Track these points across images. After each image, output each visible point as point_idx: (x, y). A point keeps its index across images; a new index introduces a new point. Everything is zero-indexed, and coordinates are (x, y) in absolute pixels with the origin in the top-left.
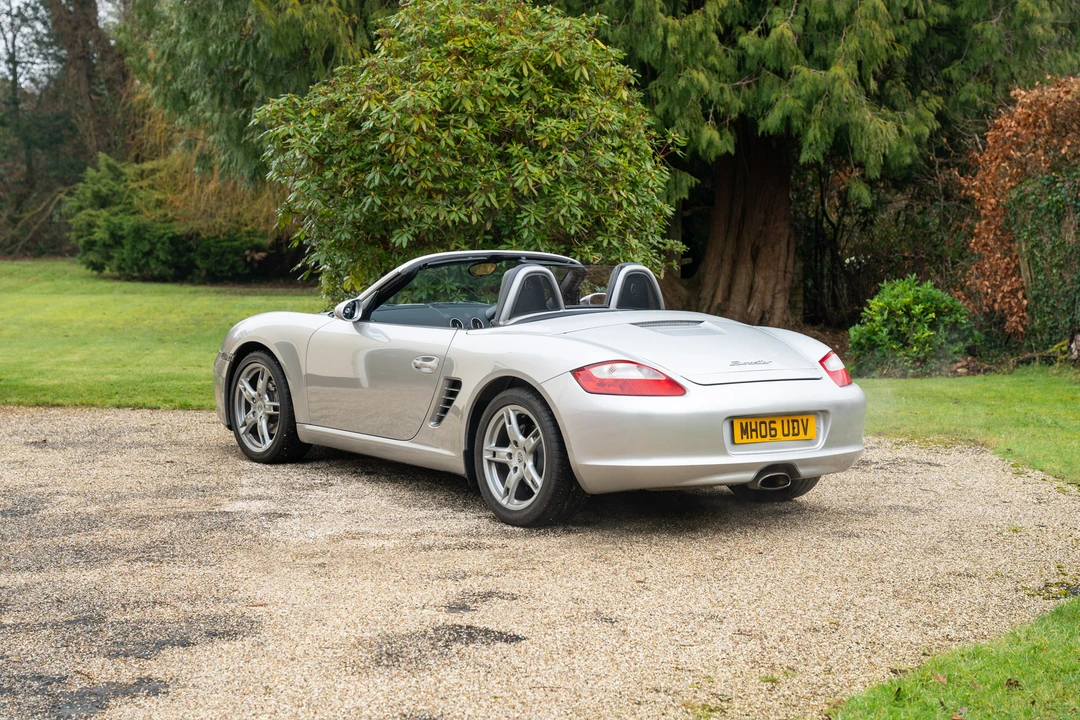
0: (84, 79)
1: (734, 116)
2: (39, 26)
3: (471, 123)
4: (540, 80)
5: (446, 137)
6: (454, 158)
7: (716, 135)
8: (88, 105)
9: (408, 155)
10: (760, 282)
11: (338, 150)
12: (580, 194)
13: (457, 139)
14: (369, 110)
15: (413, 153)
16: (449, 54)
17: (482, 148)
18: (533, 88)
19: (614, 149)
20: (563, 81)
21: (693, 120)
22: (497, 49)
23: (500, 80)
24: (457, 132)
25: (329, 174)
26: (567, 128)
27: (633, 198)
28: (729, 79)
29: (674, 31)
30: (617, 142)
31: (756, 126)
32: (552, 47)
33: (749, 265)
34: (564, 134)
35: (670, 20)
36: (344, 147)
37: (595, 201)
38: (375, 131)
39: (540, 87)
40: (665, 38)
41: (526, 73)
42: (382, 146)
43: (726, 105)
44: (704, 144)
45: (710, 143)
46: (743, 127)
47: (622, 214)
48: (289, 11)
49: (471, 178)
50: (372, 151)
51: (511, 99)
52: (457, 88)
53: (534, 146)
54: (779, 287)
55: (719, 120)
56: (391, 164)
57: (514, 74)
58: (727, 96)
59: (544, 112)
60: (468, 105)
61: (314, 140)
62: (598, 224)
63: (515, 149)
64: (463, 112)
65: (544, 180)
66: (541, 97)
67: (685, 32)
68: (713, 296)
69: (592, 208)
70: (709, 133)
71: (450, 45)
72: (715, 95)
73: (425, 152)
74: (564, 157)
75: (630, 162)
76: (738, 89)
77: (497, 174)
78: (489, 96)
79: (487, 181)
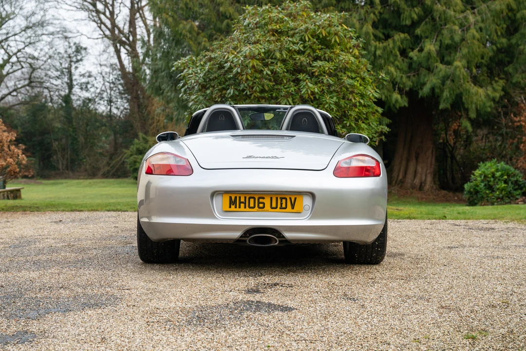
0: (136, 106)
1: (407, 89)
2: (120, 87)
3: (279, 64)
4: (314, 43)
5: (266, 71)
6: (270, 80)
7: (399, 97)
8: (138, 116)
9: (247, 79)
10: (419, 169)
11: (213, 80)
12: (335, 98)
13: (272, 71)
14: (228, 58)
15: (250, 78)
16: (268, 32)
17: (285, 76)
18: (311, 47)
19: (352, 78)
20: (325, 43)
21: (388, 90)
22: (292, 29)
23: (294, 43)
24: (272, 68)
25: (208, 92)
26: (327, 66)
27: (362, 101)
28: (404, 72)
29: (380, 48)
30: (354, 75)
31: (418, 93)
32: (319, 26)
33: (414, 161)
34: (327, 69)
35: (377, 43)
36: (216, 78)
37: (342, 102)
38: (231, 68)
39: (314, 47)
40: (375, 52)
41: (307, 39)
42: (235, 75)
43: (404, 84)
44: (394, 101)
45: (397, 101)
46: (411, 94)
47: (357, 110)
48: (203, 43)
49: (279, 90)
50: (230, 79)
51: (299, 52)
52: (272, 47)
53: (312, 75)
54: (428, 171)
55: (401, 91)
56: (239, 84)
57: (301, 40)
58: (404, 80)
59: (317, 58)
60: (278, 55)
61: (202, 75)
62: (345, 115)
63: (301, 76)
64: (275, 59)
65: (316, 90)
66: (314, 51)
67: (385, 48)
68: (398, 176)
69: (341, 107)
70: (396, 96)
71: (270, 27)
72: (398, 80)
73: (256, 78)
74: (326, 79)
75: (360, 85)
76: (409, 77)
77: (292, 89)
78: (289, 51)
79: (287, 92)
